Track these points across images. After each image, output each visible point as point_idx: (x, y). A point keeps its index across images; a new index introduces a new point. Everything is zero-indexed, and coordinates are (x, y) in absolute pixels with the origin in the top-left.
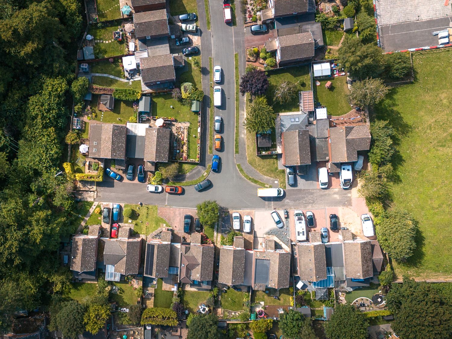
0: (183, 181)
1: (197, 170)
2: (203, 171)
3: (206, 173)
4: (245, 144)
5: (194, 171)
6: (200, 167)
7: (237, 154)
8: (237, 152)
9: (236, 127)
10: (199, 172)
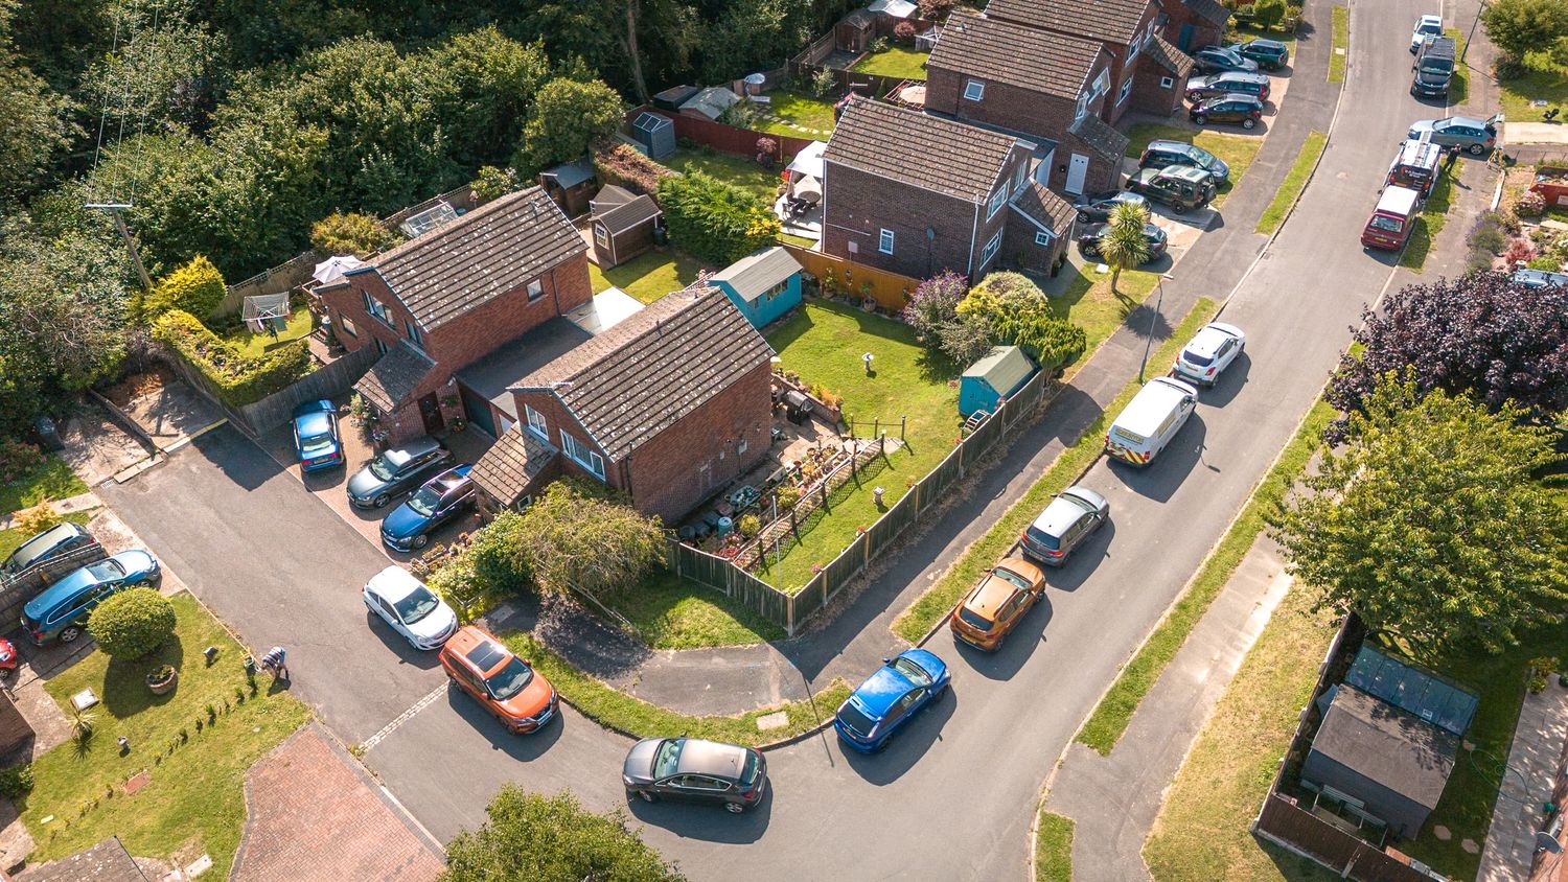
0: (606, 675)
1: (740, 664)
2: (776, 700)
3: (782, 720)
4: (1187, 728)
5: (719, 662)
6: (773, 661)
7: (1089, 754)
8: (1099, 737)
9: (1182, 606)
10: (750, 683)
